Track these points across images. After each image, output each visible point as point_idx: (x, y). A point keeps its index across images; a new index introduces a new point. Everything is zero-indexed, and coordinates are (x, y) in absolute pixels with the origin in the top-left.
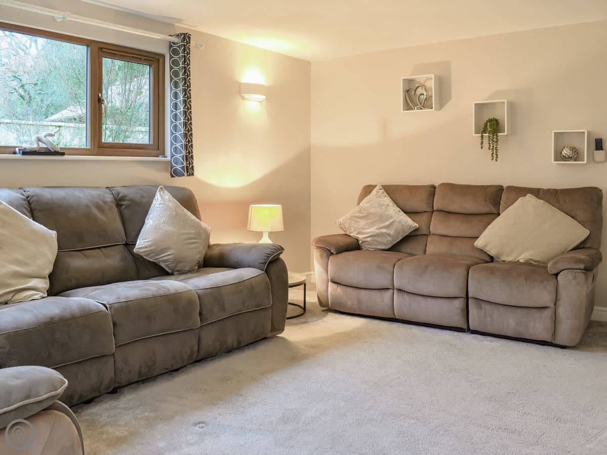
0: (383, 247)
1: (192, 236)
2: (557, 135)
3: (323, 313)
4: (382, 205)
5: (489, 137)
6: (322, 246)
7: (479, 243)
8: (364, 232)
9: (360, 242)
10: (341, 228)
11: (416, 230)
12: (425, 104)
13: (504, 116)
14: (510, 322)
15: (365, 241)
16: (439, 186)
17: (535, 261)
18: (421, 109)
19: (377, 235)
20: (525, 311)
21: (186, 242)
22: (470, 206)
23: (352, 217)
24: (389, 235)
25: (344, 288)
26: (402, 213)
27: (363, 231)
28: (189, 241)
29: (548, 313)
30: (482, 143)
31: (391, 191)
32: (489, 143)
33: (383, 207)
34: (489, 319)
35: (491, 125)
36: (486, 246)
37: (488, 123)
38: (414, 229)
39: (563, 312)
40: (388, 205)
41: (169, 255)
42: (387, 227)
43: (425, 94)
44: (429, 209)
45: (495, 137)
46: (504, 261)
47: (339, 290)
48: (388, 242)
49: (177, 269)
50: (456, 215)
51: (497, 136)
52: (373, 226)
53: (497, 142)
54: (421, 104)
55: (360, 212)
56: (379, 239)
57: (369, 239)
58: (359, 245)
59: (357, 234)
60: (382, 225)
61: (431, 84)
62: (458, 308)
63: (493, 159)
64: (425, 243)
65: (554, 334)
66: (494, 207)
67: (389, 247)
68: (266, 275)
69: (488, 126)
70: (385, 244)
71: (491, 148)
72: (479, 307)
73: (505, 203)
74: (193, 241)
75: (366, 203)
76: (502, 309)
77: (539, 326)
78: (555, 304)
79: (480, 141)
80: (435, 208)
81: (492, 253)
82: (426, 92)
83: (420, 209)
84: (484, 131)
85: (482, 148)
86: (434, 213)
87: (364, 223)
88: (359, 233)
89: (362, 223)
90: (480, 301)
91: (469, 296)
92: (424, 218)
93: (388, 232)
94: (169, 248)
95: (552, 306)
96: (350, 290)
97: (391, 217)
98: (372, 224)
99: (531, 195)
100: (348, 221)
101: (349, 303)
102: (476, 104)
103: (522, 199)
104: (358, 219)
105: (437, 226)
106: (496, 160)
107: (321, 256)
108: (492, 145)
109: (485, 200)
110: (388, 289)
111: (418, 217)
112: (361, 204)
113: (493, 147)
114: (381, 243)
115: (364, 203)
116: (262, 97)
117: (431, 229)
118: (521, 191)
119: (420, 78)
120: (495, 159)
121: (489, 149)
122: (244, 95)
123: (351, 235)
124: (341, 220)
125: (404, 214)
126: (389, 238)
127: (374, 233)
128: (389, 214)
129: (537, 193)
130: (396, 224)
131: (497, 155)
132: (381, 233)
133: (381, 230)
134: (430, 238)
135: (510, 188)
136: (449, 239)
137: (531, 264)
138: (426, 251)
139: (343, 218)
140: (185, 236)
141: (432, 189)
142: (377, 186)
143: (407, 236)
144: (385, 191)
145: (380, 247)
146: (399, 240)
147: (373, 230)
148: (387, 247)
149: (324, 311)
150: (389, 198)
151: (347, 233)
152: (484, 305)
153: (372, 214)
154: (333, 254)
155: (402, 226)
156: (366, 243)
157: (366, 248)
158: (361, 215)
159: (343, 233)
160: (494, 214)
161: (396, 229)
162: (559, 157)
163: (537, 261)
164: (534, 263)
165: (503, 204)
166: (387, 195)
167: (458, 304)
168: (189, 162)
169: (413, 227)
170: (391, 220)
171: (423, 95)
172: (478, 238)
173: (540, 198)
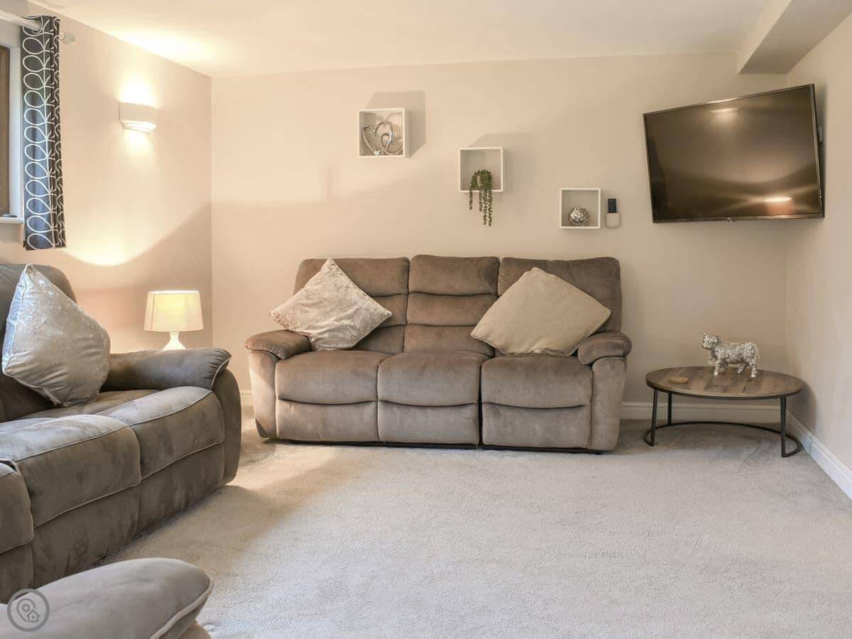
0: (346, 346)
1: (91, 342)
2: (565, 194)
3: (266, 446)
4: (340, 287)
5: (480, 194)
6: (265, 349)
7: (478, 332)
8: (317, 325)
9: (313, 340)
10: (279, 321)
11: (389, 319)
12: (392, 148)
13: (497, 167)
14: (537, 430)
15: (319, 339)
16: (413, 259)
17: (552, 351)
18: (386, 154)
19: (339, 329)
20: (555, 413)
21: (84, 353)
22: (459, 284)
23: (296, 305)
24: (353, 327)
25: (299, 406)
26: (367, 297)
27: (315, 325)
28: (90, 351)
29: (584, 413)
30: (471, 202)
31: (348, 266)
32: (480, 203)
33: (341, 290)
34: (509, 428)
35: (481, 180)
36: (488, 335)
37: (478, 177)
38: (386, 318)
39: (601, 410)
40: (348, 287)
41: (61, 375)
42: (350, 317)
43: (391, 135)
44: (404, 291)
45: (488, 194)
46: (512, 354)
47: (293, 410)
48: (351, 338)
49: (71, 397)
50: (442, 297)
51: (490, 193)
52: (330, 317)
53: (490, 201)
54: (384, 147)
55: (307, 297)
56: (341, 335)
57: (326, 335)
58: (310, 344)
59: (307, 329)
60: (342, 315)
61: (400, 122)
62: (468, 419)
63: (485, 223)
64: (402, 336)
65: (591, 438)
66: (491, 285)
67: (354, 344)
68: (213, 395)
69: (478, 180)
70: (348, 341)
71: (483, 209)
72: (497, 414)
73: (504, 280)
74: (94, 350)
75: (316, 284)
76: (526, 413)
77: (573, 431)
78: (591, 402)
79: (469, 200)
80: (411, 288)
81: (497, 344)
82: (392, 130)
83: (390, 291)
84: (474, 186)
85: (471, 208)
86: (410, 296)
87: (315, 313)
88: (309, 328)
89: (313, 313)
90: (497, 407)
91: (483, 401)
92: (398, 302)
93: (352, 324)
94: (59, 365)
95: (589, 404)
96: (310, 409)
97: (355, 303)
98: (327, 314)
99: (537, 269)
100: (291, 312)
101: (310, 426)
102: (461, 151)
103: (528, 274)
104: (306, 308)
105: (416, 313)
106: (490, 225)
107: (263, 364)
108: (484, 206)
109: (479, 277)
110: (368, 402)
111: (389, 302)
112: (306, 286)
113: (486, 207)
114: (343, 340)
115: (311, 285)
116: (150, 126)
117: (409, 317)
118: (525, 265)
119: (382, 111)
120: (488, 223)
121: (481, 210)
122: (126, 121)
123: (297, 330)
124: (278, 309)
125: (371, 299)
126: (354, 333)
127: (332, 327)
128: (351, 300)
129: (544, 265)
130: (363, 312)
131: (490, 217)
132: (342, 325)
133: (342, 322)
134: (408, 330)
135: (508, 261)
136: (435, 329)
137: (547, 354)
138: (403, 347)
139: (282, 306)
140: (83, 344)
141: (405, 263)
142: (326, 260)
143: (376, 328)
144: (339, 266)
145: (341, 346)
146: (366, 334)
147: (331, 322)
148: (352, 345)
149: (266, 442)
150: (346, 277)
151: (290, 329)
152: (502, 411)
153: (325, 299)
154: (279, 359)
155: (371, 314)
156: (321, 341)
157: (321, 349)
158: (310, 302)
159: (283, 328)
160: (491, 294)
161: (363, 319)
162: (568, 221)
163: (556, 351)
164: (551, 353)
165: (502, 281)
166: (343, 273)
167: (470, 412)
168: (59, 225)
169: (385, 316)
170: (355, 307)
171: (387, 134)
172: (475, 325)
173: (550, 272)
